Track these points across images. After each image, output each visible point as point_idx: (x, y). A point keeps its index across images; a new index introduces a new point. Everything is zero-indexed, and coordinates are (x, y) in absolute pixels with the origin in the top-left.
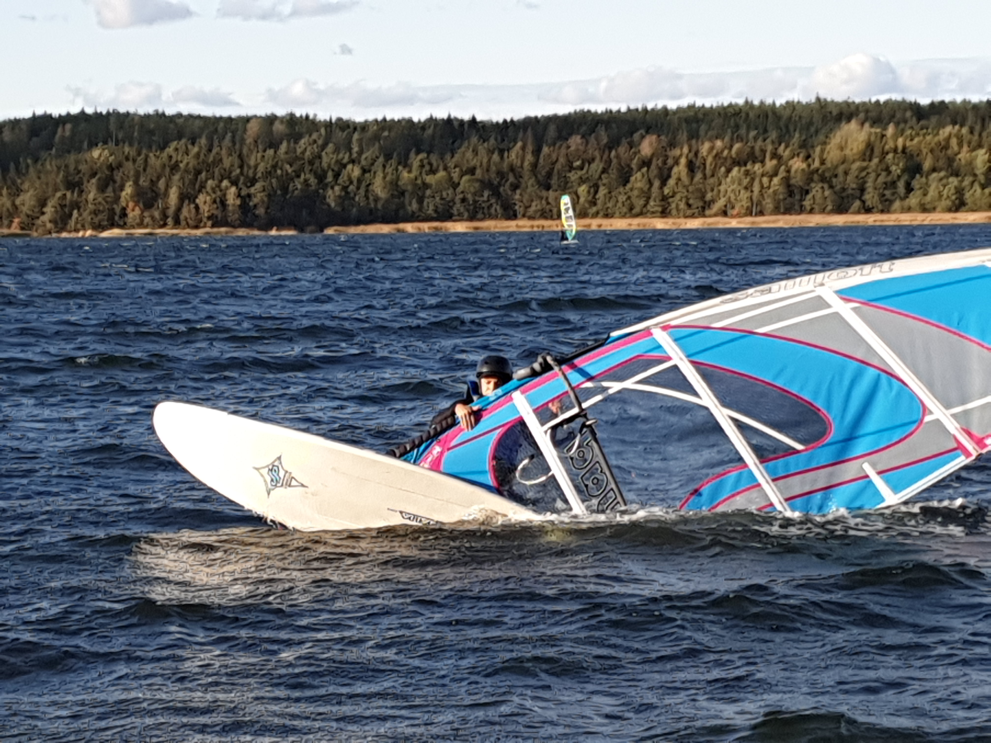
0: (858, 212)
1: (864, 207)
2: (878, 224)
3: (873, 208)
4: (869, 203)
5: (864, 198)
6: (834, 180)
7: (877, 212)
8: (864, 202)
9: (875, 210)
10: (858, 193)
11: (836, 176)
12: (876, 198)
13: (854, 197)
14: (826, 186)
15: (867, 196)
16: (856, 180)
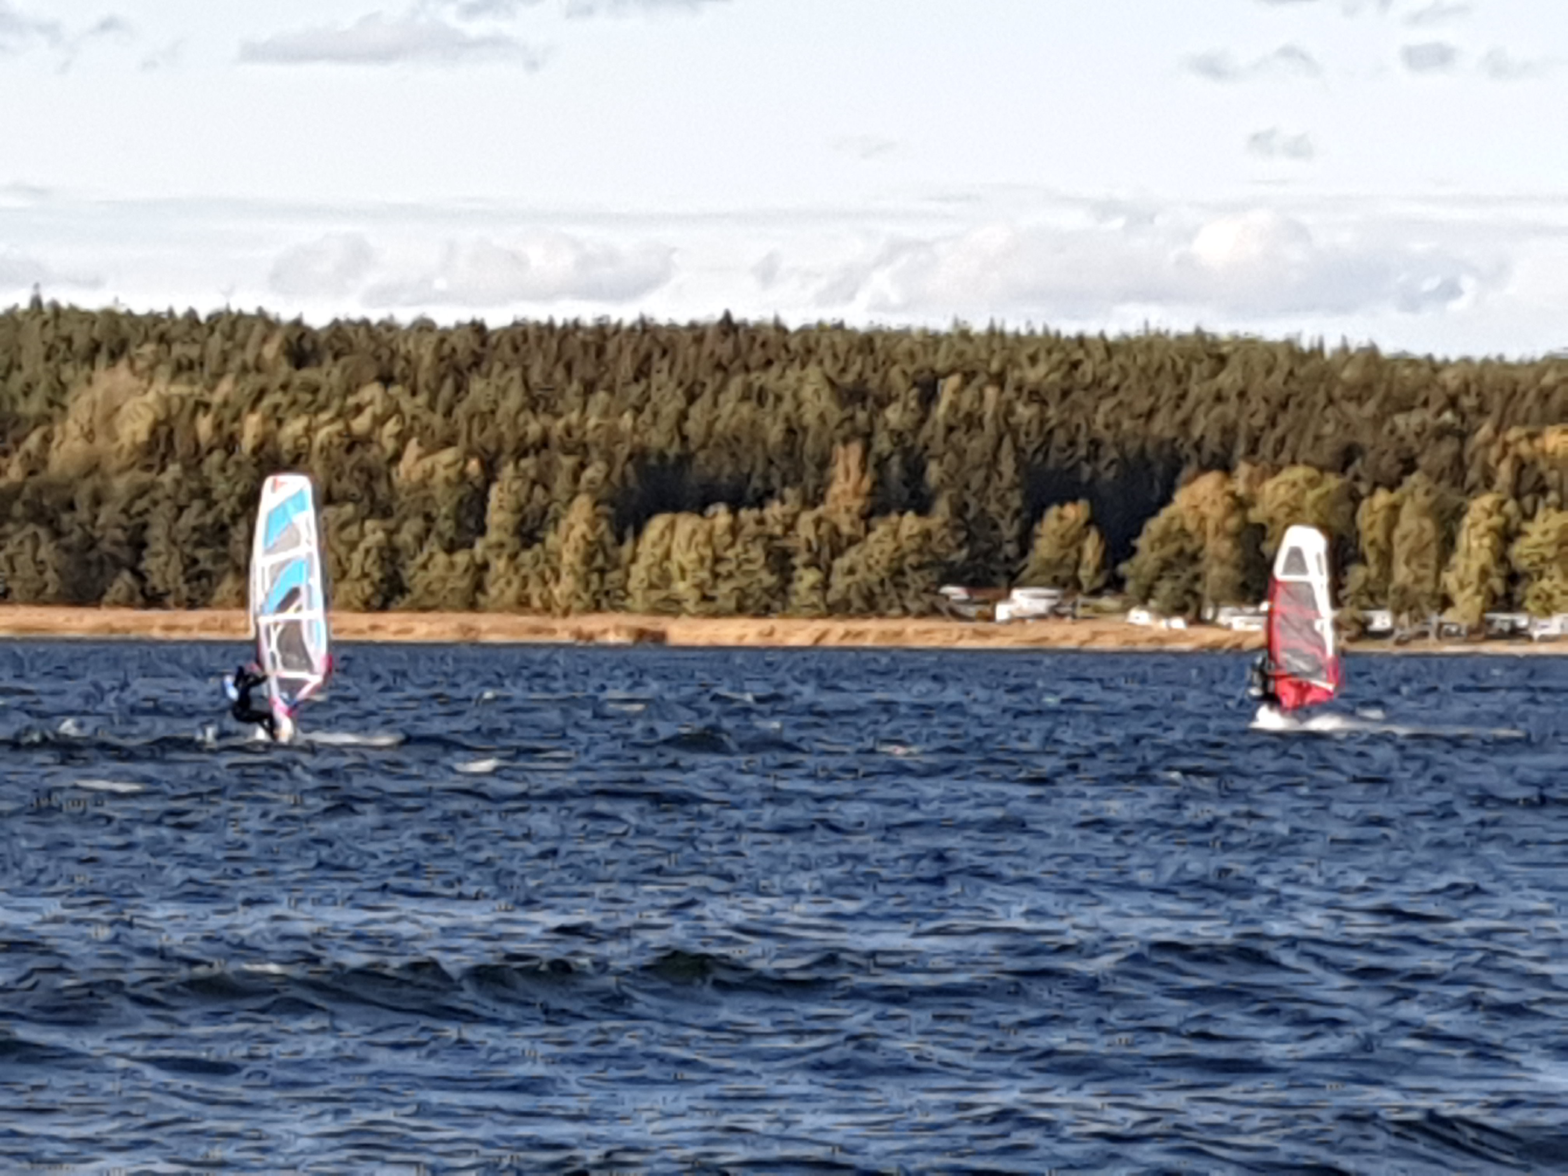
0: (129, 603)
1: (143, 592)
2: (177, 635)
3: (168, 593)
4: (155, 580)
5: (142, 566)
6: (66, 518)
7: (178, 605)
8: (140, 576)
9: (170, 600)
10: (125, 555)
11: (71, 506)
12: (176, 566)
13: (118, 565)
14: (43, 533)
15: (149, 564)
16: (123, 519)
